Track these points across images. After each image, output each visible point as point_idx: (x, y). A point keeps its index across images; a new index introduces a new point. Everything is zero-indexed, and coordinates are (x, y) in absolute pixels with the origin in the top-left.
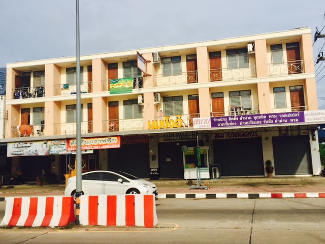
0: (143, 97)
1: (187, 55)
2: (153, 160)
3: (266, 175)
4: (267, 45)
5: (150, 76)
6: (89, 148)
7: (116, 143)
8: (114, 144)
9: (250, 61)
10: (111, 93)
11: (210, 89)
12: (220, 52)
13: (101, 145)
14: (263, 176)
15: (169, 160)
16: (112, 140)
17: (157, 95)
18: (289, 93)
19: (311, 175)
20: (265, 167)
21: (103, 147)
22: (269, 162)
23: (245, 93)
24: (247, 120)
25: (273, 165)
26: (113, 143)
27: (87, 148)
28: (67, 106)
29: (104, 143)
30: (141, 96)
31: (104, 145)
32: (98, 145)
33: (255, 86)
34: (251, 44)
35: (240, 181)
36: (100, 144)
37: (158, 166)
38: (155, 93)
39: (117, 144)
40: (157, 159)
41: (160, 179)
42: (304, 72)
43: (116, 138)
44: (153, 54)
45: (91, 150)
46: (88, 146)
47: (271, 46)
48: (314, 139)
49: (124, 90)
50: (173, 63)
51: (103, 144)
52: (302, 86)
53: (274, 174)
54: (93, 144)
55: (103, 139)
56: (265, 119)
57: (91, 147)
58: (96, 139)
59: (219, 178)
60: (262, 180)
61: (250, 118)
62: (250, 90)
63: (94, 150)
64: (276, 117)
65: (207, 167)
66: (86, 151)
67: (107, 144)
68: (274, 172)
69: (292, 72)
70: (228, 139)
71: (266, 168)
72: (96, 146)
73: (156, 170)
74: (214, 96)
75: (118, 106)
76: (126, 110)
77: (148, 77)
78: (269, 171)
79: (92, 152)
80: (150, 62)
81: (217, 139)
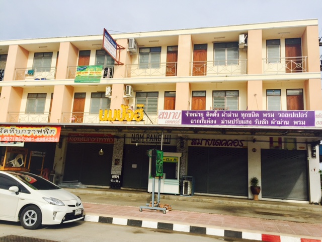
0: (111, 89)
1: (168, 47)
2: (116, 164)
3: (250, 196)
4: (263, 39)
5: (122, 64)
6: (20, 140)
7: (54, 135)
8: (52, 136)
9: (240, 56)
10: (75, 81)
11: (191, 85)
12: (207, 44)
13: (36, 137)
14: (246, 197)
15: (134, 166)
16: (49, 131)
17: (128, 88)
18: (285, 97)
19: (308, 202)
20: (249, 186)
21: (38, 140)
22: (254, 181)
23: (232, 94)
24: (232, 118)
25: (260, 184)
26: (50, 135)
27: (17, 139)
28: (29, 94)
29: (40, 134)
30: (109, 88)
31: (39, 137)
32: (32, 136)
33: (245, 84)
34: (243, 35)
35: (217, 201)
36: (34, 135)
37: (120, 172)
38: (125, 85)
39: (55, 137)
40: (121, 163)
41: (122, 188)
42: (307, 71)
43: (55, 129)
44: (128, 40)
45: (22, 142)
46: (18, 137)
47: (267, 40)
48: (314, 156)
49: (92, 78)
50: (152, 54)
51: (38, 135)
52: (302, 89)
53: (260, 197)
54: (25, 135)
55: (39, 129)
56: (257, 118)
57: (23, 138)
58: (30, 128)
59: (190, 195)
60: (245, 204)
61: (236, 115)
62: (238, 91)
63: (26, 143)
64: (273, 115)
65: (177, 179)
66: (15, 142)
67: (43, 136)
68: (260, 193)
69: (292, 71)
70: (208, 147)
71: (251, 187)
72: (29, 137)
73: (118, 177)
74: (195, 95)
75: (85, 98)
76: (92, 104)
77: (120, 66)
78: (255, 191)
79: (22, 145)
80: (124, 48)
81: (194, 145)
